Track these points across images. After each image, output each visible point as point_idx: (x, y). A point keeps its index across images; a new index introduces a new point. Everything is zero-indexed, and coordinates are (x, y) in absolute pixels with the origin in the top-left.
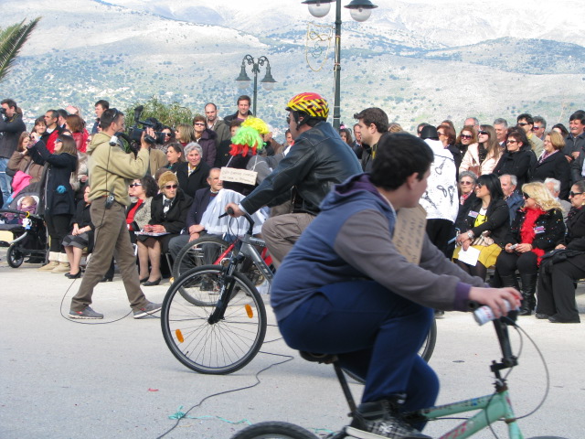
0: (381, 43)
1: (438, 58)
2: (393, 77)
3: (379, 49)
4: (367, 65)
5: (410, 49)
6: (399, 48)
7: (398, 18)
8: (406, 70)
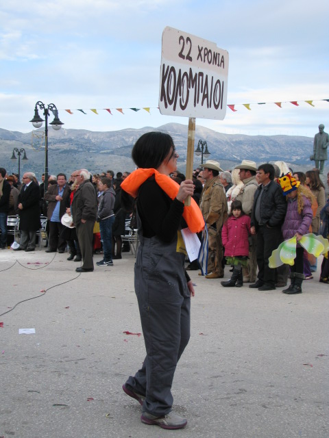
0: (82, 147)
1: (105, 153)
2: (87, 161)
3: (81, 150)
4: (76, 156)
5: (94, 150)
6: (89, 150)
7: (89, 137)
8: (92, 158)
